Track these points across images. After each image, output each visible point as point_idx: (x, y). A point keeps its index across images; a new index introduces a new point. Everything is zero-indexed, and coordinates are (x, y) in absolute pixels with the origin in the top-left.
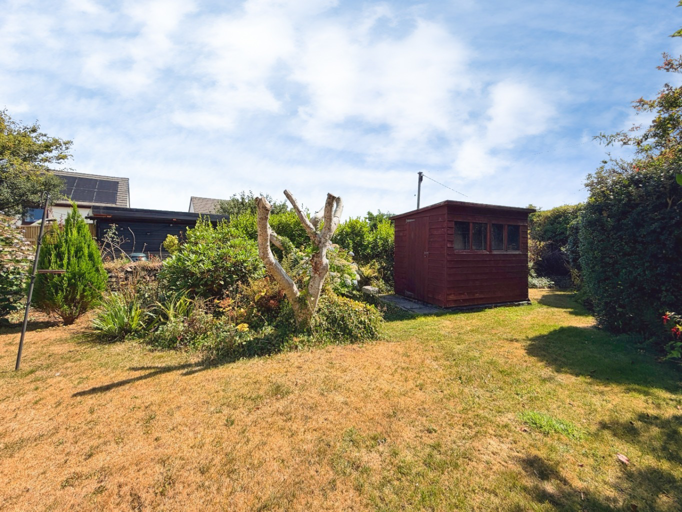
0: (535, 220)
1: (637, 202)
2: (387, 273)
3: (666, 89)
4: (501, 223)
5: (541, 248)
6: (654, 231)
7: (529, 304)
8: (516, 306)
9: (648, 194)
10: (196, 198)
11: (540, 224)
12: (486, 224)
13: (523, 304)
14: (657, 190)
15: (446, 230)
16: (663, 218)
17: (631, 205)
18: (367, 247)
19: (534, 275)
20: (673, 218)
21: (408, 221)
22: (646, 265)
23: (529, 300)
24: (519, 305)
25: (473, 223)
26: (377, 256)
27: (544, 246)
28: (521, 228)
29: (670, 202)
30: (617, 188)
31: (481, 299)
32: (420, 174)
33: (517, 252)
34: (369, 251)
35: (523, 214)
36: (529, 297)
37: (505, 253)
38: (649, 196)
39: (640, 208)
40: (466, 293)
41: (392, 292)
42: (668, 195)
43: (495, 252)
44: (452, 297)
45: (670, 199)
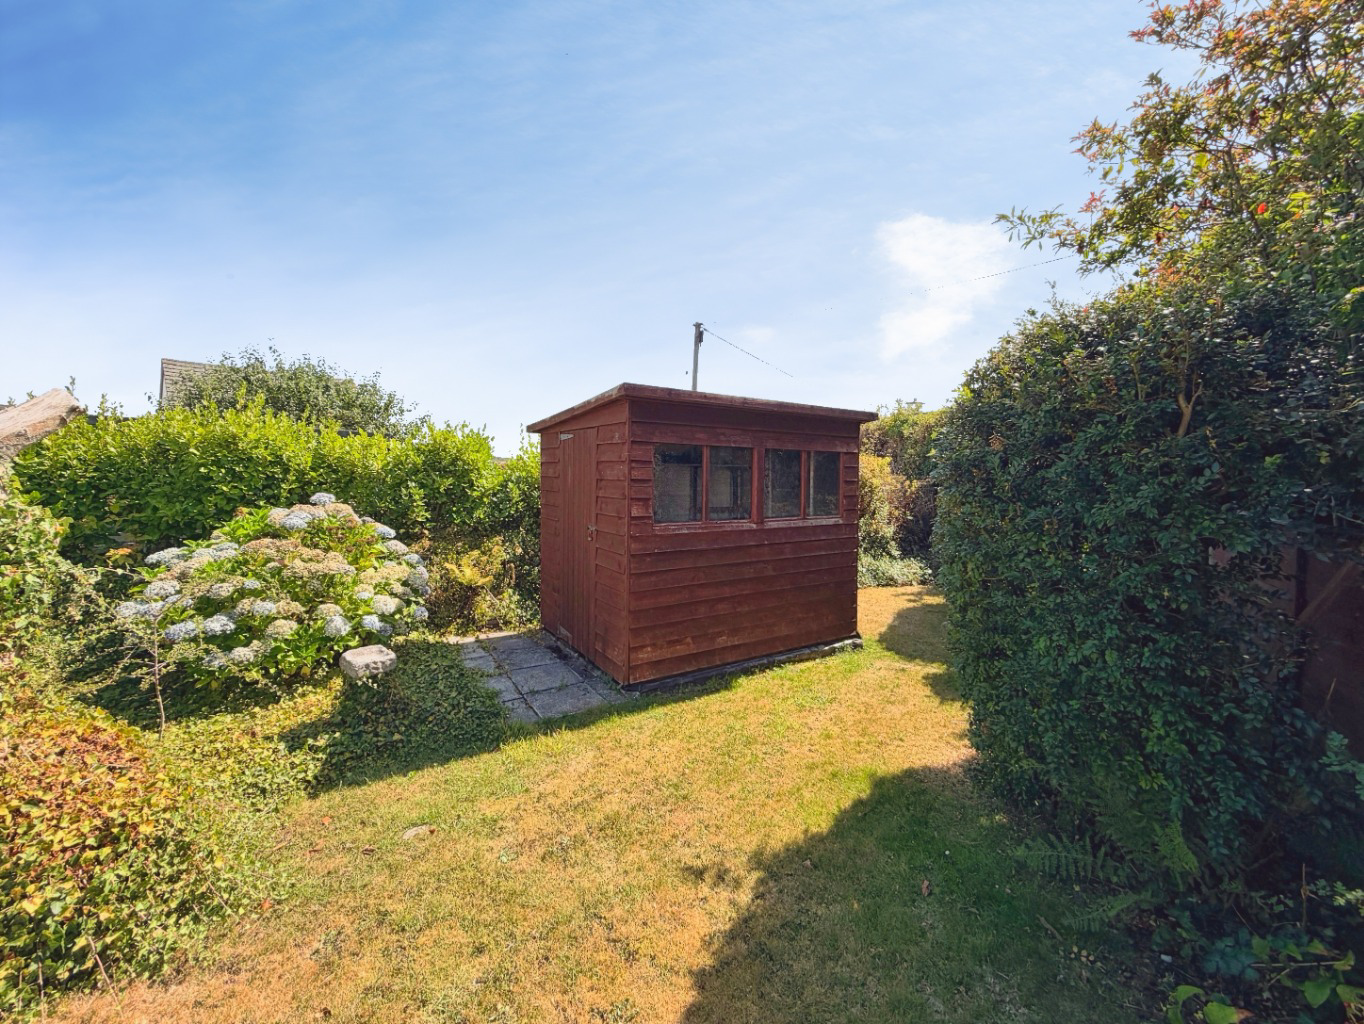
0: (906, 433)
1: (1090, 404)
2: (529, 573)
3: (1151, 90)
4: (790, 447)
5: (912, 493)
6: (1138, 515)
7: (856, 646)
8: (824, 655)
9: (1124, 379)
10: (174, 363)
11: (916, 442)
12: (752, 449)
13: (842, 649)
14: (1153, 363)
15: (625, 468)
16: (1167, 470)
17: (1071, 418)
18: (477, 503)
19: (896, 553)
20: (1198, 471)
21: (564, 437)
22: (1109, 634)
23: (858, 636)
24: (833, 652)
25: (712, 447)
26: (507, 526)
27: (918, 490)
28: (842, 458)
29: (1187, 410)
30: (1034, 354)
31: (735, 647)
32: (698, 326)
33: (831, 521)
34: (479, 514)
35: (844, 426)
36: (861, 627)
37: (800, 524)
38: (1126, 384)
39: (1096, 430)
40: (689, 640)
41: (535, 625)
42: (1183, 384)
43: (773, 525)
44: (645, 655)
45: (1188, 399)
